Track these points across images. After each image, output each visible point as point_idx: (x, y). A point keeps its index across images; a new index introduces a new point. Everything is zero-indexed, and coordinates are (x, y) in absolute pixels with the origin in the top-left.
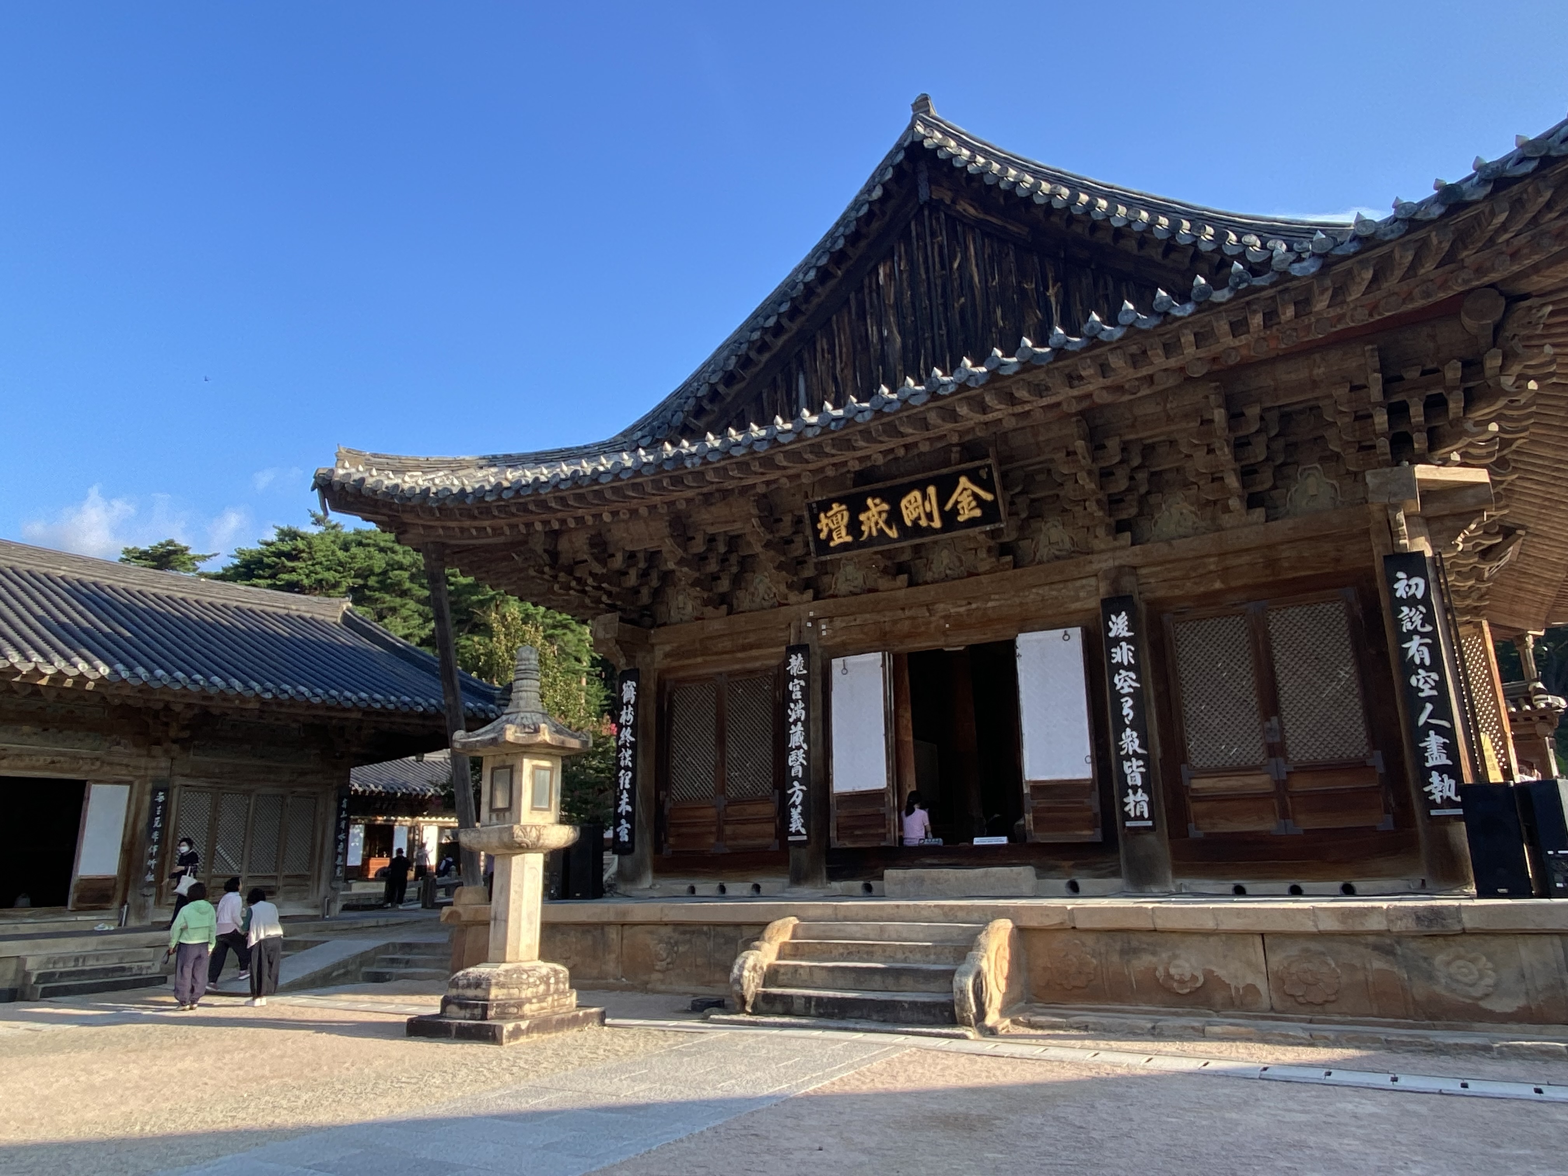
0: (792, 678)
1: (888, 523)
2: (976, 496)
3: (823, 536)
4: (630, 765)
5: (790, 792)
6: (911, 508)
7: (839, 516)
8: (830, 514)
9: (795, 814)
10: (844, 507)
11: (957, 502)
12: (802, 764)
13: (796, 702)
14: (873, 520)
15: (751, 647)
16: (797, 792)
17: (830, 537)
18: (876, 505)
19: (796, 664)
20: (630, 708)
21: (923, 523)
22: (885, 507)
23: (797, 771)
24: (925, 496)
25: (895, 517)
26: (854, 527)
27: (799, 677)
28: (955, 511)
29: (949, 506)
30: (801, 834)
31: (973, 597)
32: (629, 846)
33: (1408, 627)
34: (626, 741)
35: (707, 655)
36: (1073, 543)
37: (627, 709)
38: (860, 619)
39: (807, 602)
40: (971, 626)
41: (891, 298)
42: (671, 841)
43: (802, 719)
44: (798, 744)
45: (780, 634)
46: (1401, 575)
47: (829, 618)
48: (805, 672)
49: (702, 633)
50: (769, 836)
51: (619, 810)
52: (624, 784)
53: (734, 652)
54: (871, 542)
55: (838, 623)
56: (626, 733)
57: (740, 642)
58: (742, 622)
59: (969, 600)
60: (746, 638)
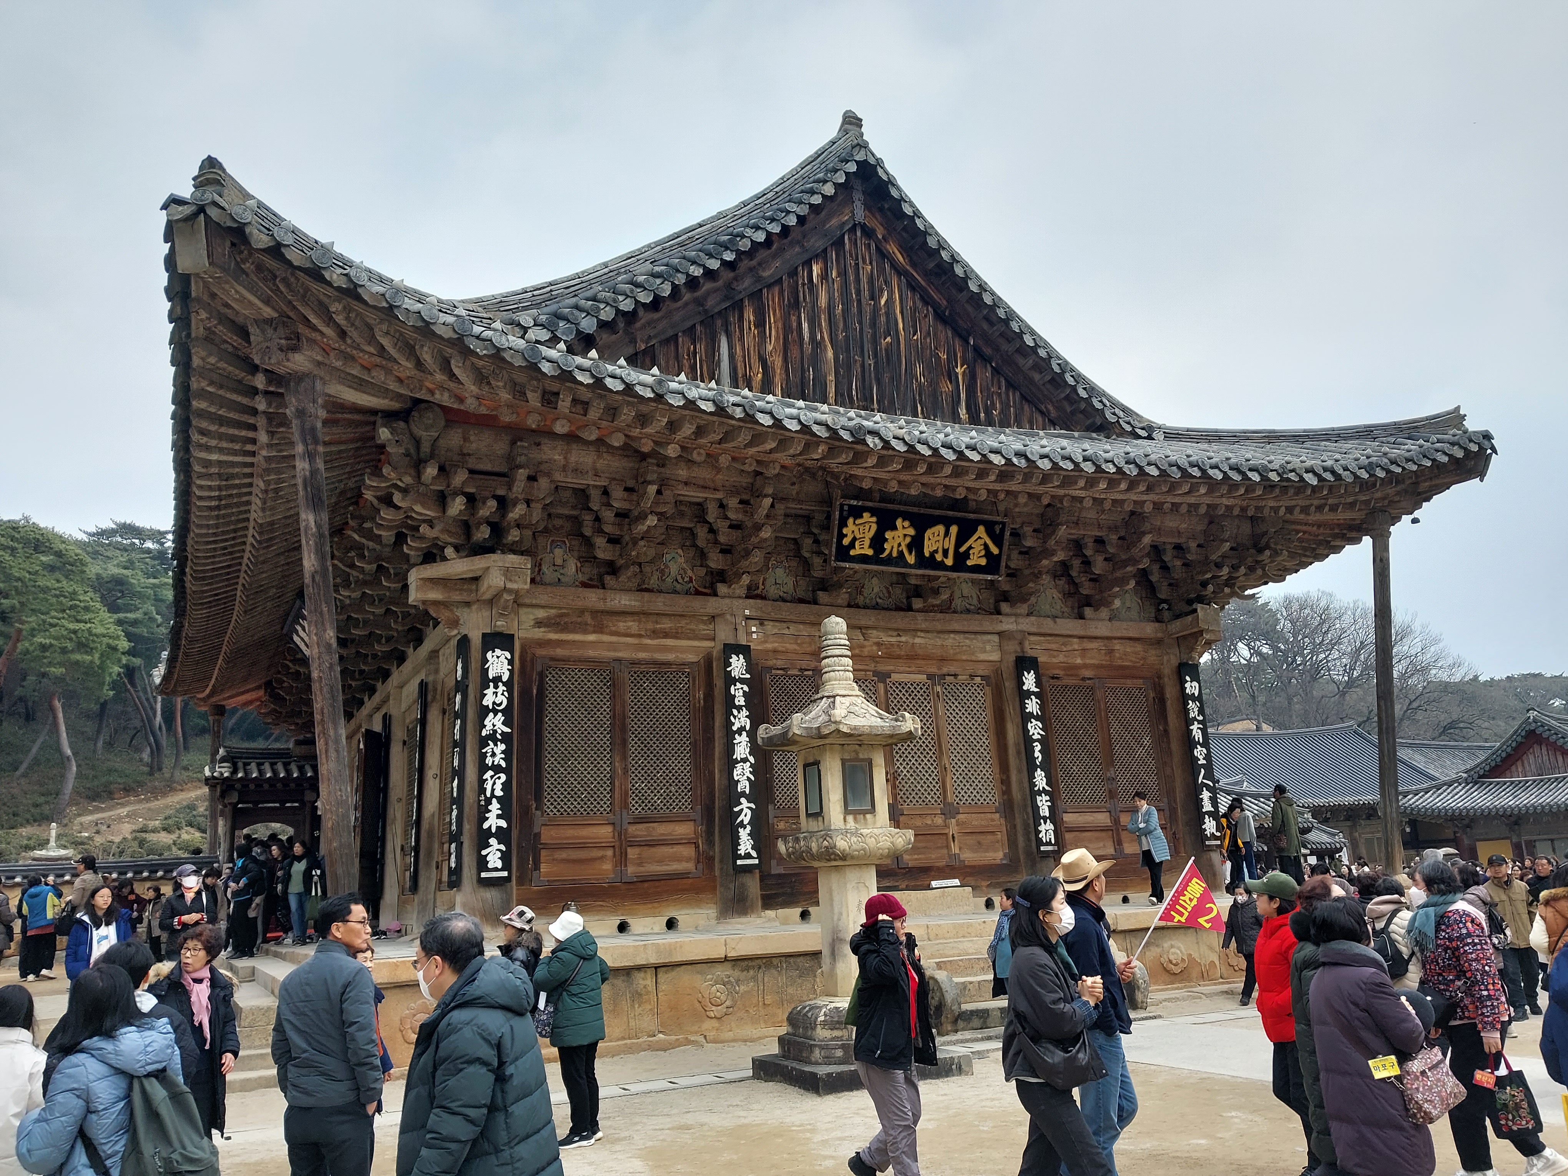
0: (734, 681)
1: (910, 547)
2: (986, 546)
3: (846, 542)
4: (503, 764)
5: (736, 809)
6: (933, 540)
7: (867, 527)
8: (858, 521)
9: (743, 833)
10: (874, 519)
11: (970, 548)
12: (749, 779)
13: (739, 708)
14: (898, 541)
15: (666, 635)
16: (745, 810)
17: (852, 545)
18: (904, 527)
19: (738, 665)
20: (501, 688)
21: (939, 557)
22: (911, 532)
23: (744, 786)
24: (947, 533)
25: (916, 544)
26: (878, 542)
27: (742, 681)
28: (966, 555)
29: (963, 549)
30: (752, 857)
31: (904, 630)
32: (505, 874)
33: (1192, 715)
34: (495, 732)
35: (602, 633)
36: (979, 601)
37: (496, 687)
38: (793, 629)
39: (740, 597)
40: (899, 657)
41: (823, 301)
42: (544, 868)
43: (748, 728)
44: (743, 756)
45: (702, 626)
46: (1188, 678)
47: (761, 622)
48: (748, 676)
49: (601, 606)
50: (688, 860)
51: (486, 826)
52: (493, 790)
53: (640, 636)
54: (889, 561)
55: (769, 627)
56: (496, 721)
57: (650, 626)
58: (659, 603)
59: (899, 632)
60: (657, 623)
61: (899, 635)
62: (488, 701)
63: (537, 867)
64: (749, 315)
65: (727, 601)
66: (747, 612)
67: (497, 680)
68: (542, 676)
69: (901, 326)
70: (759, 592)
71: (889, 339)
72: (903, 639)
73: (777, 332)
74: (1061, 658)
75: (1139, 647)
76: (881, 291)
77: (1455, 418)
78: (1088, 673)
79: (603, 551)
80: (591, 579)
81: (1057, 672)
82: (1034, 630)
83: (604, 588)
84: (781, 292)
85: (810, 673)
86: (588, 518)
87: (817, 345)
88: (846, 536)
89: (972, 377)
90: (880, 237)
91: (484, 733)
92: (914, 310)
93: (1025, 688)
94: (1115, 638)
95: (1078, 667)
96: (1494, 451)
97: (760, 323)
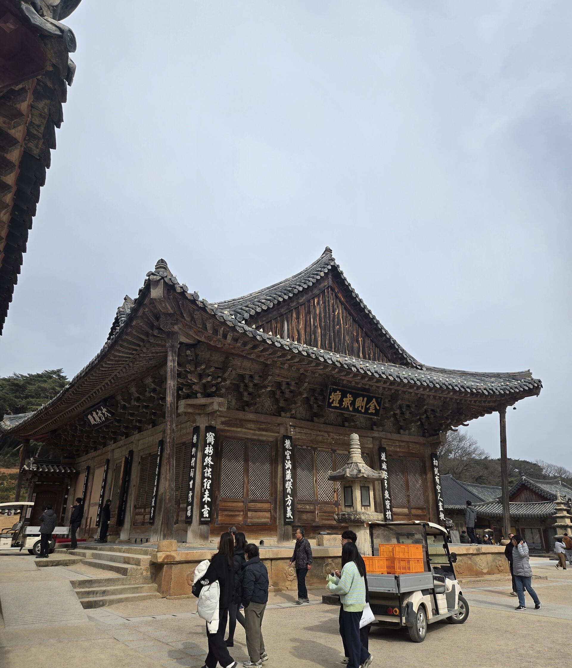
0: (286, 450)
1: (351, 404)
2: (375, 406)
3: (331, 401)
4: (210, 476)
5: (286, 499)
7: (338, 396)
8: (335, 394)
9: (289, 509)
10: (340, 393)
11: (370, 406)
12: (291, 488)
13: (288, 460)
14: (347, 402)
15: (263, 430)
16: (289, 500)
17: (332, 402)
18: (350, 397)
19: (288, 443)
20: (211, 447)
21: (360, 409)
22: (352, 399)
23: (289, 490)
24: (363, 400)
25: (353, 403)
26: (341, 402)
27: (289, 450)
28: (369, 409)
29: (368, 407)
30: (291, 519)
31: (341, 434)
32: (209, 519)
33: (436, 473)
34: (208, 464)
35: (242, 428)
36: (366, 425)
37: (209, 447)
38: (305, 431)
39: (288, 418)
40: (339, 444)
41: (318, 312)
42: (220, 518)
43: (291, 468)
44: (289, 479)
45: (275, 428)
46: (434, 459)
47: (294, 427)
48: (291, 448)
49: (243, 418)
50: (268, 518)
51: (204, 500)
52: (207, 486)
53: (255, 430)
54: (344, 409)
55: (297, 430)
56: (208, 460)
57: (258, 426)
58: (262, 418)
59: (340, 434)
60: (261, 425)
61: (340, 436)
62: (206, 452)
63: (217, 518)
64: (294, 315)
65: (284, 419)
66: (291, 424)
67: (210, 444)
68: (222, 443)
69: (342, 322)
70: (294, 416)
71: (338, 326)
72: (341, 437)
73: (303, 321)
74: (392, 448)
75: (417, 446)
76: (336, 309)
77: (528, 373)
78: (401, 455)
79: (246, 398)
80: (239, 407)
81: (391, 453)
82: (384, 437)
83: (244, 411)
84: (305, 308)
85: (310, 448)
86: (242, 385)
87: (315, 327)
88: (331, 399)
89: (364, 342)
90: (336, 291)
91: (205, 464)
92: (346, 317)
93: (382, 459)
94: (411, 442)
95: (397, 452)
96: (542, 386)
97: (298, 318)
